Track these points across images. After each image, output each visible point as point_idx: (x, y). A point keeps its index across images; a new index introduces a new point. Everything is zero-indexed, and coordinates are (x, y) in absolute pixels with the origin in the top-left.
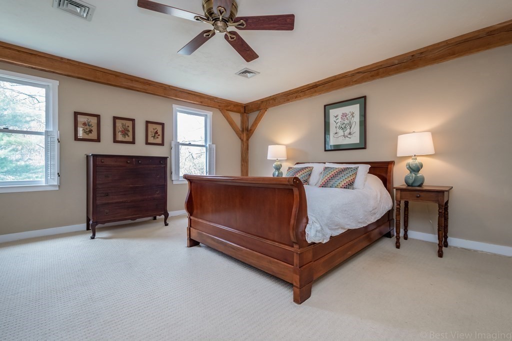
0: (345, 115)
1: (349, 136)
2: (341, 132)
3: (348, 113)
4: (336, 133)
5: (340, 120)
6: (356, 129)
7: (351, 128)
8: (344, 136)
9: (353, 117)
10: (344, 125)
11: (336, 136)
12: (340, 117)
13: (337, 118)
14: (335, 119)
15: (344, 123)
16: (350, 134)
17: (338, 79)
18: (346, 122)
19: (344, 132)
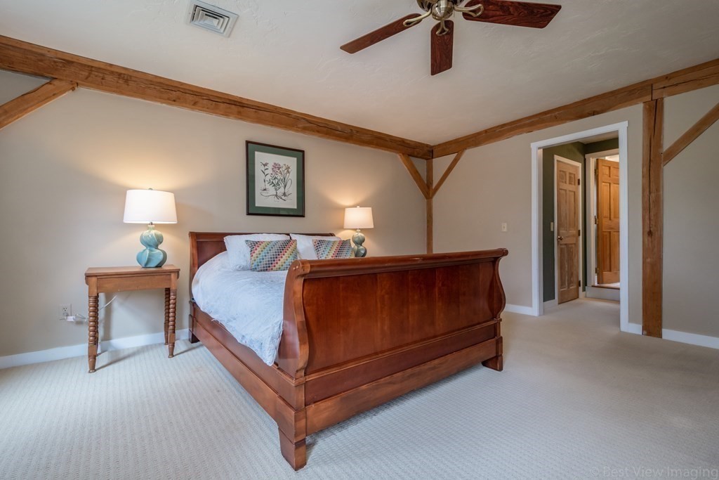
0: (277, 167)
1: (283, 197)
2: (272, 190)
3: (282, 165)
4: (265, 190)
5: (270, 171)
6: (292, 189)
7: (285, 186)
8: (276, 195)
9: (288, 172)
10: (277, 180)
11: (264, 193)
12: (270, 166)
13: (266, 167)
14: (263, 168)
15: (276, 178)
16: (284, 194)
17: (278, 113)
18: (279, 176)
19: (276, 190)
